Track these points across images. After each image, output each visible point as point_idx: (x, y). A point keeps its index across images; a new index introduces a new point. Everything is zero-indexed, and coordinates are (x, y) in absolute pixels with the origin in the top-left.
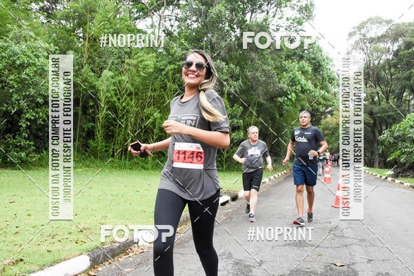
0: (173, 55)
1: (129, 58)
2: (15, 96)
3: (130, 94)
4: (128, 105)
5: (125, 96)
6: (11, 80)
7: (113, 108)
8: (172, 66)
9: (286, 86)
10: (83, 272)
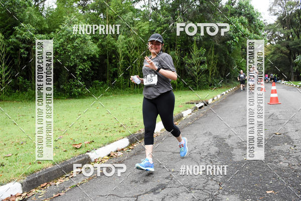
0: (159, 21)
1: (133, 26)
2: (72, 57)
3: (136, 48)
4: (135, 54)
5: (133, 49)
6: (69, 48)
7: (127, 58)
8: (160, 28)
9: (232, 33)
10: (126, 147)
